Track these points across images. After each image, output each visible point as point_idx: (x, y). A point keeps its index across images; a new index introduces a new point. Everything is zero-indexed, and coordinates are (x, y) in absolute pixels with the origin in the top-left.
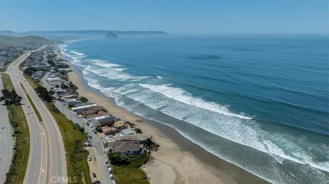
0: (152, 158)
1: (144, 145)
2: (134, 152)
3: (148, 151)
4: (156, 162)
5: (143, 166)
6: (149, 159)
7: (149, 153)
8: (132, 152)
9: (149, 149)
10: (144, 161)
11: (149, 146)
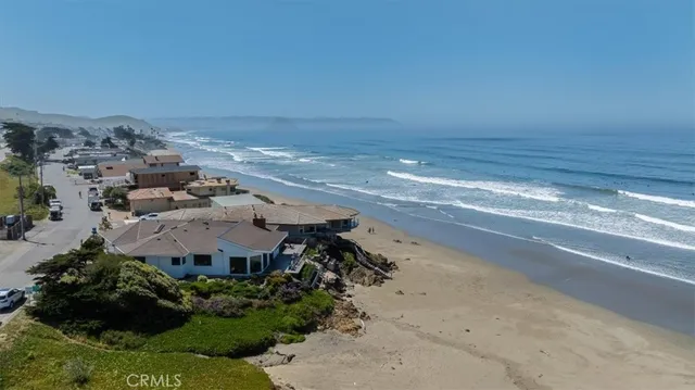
0: (352, 311)
1: (310, 246)
2: (238, 264)
3: (330, 276)
4: (372, 333)
5: (280, 348)
6: (328, 312)
7: (338, 285)
8: (221, 265)
9: (336, 270)
10: (289, 320)
11: (341, 259)
